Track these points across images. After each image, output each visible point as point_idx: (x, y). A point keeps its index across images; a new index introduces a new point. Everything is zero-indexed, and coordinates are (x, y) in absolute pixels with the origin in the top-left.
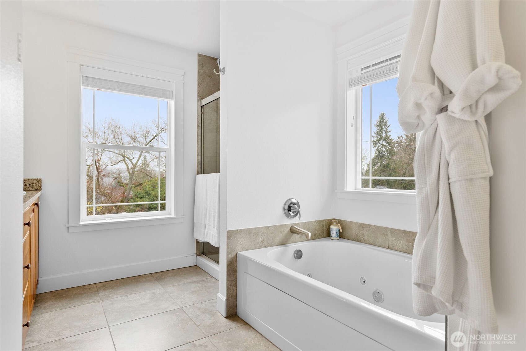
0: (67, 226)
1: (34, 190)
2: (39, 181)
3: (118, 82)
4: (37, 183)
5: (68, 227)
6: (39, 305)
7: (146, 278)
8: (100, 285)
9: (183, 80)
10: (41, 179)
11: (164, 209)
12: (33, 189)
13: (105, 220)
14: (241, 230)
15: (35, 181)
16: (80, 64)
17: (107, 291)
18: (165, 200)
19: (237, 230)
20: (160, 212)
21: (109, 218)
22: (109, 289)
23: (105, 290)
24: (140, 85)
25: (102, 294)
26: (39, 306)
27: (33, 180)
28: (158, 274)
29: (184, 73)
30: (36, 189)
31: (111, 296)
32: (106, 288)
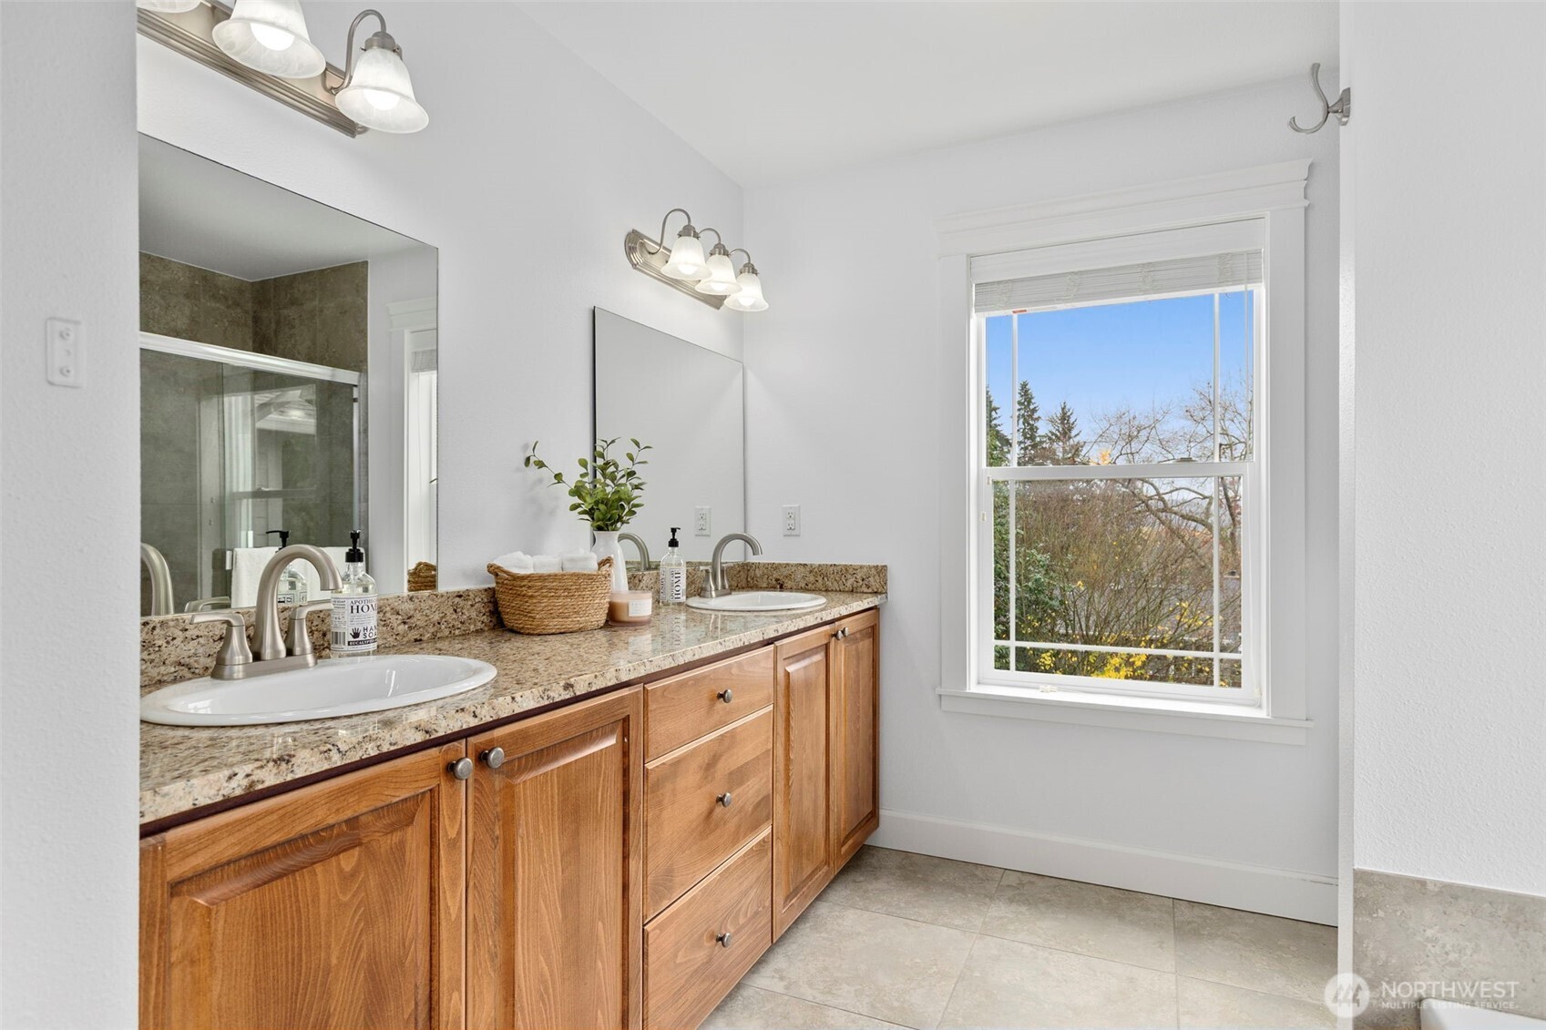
0: (937, 693)
1: (870, 593)
2: (881, 571)
3: (1071, 273)
4: (877, 577)
5: (940, 696)
6: (861, 879)
7: (1147, 909)
8: (1012, 879)
9: (1305, 198)
10: (886, 566)
11: (1236, 684)
12: (870, 590)
13: (1038, 688)
14: (1450, 886)
15: (873, 571)
16: (968, 255)
17: (1014, 907)
18: (1235, 650)
19: (1423, 883)
20: (1217, 690)
21: (1049, 687)
22: (1024, 904)
23: (1011, 901)
24: (1138, 265)
25: (999, 911)
26: (860, 882)
27: (870, 567)
28: (1197, 911)
29: (1311, 167)
30: (875, 590)
31: (1012, 928)
32: (1019, 894)
